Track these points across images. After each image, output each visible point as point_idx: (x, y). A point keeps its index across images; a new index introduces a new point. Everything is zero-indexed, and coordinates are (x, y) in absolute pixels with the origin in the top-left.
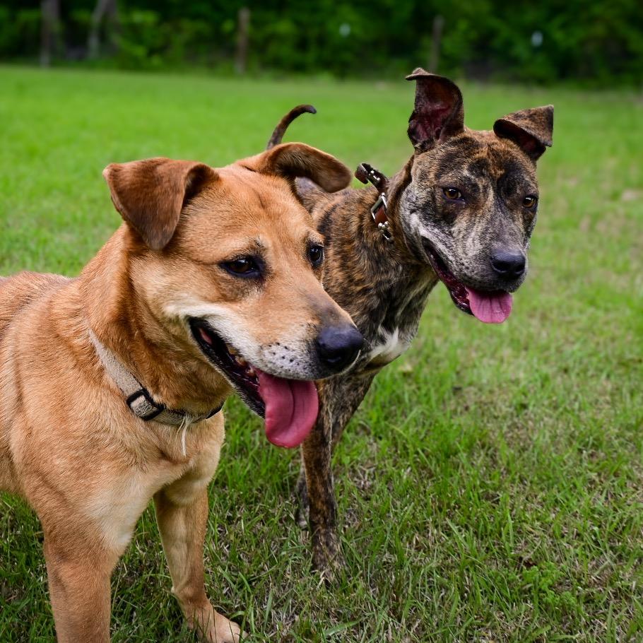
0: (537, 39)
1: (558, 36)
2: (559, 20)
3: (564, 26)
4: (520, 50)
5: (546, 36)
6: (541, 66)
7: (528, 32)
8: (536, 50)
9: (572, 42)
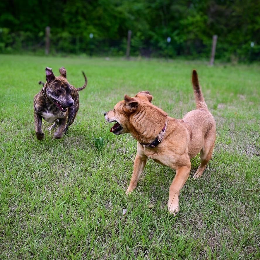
0: (169, 40)
1: (176, 38)
4: (162, 44)
5: (172, 39)
6: (170, 51)
7: (165, 37)
9: (182, 41)
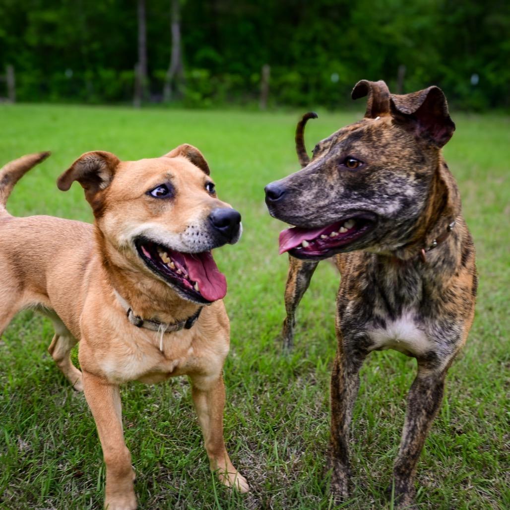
0: (475, 80)
1: (491, 77)
2: (491, 65)
3: (496, 70)
4: (462, 88)
5: (482, 77)
6: (477, 99)
7: (468, 75)
8: (473, 87)
9: (502, 80)
